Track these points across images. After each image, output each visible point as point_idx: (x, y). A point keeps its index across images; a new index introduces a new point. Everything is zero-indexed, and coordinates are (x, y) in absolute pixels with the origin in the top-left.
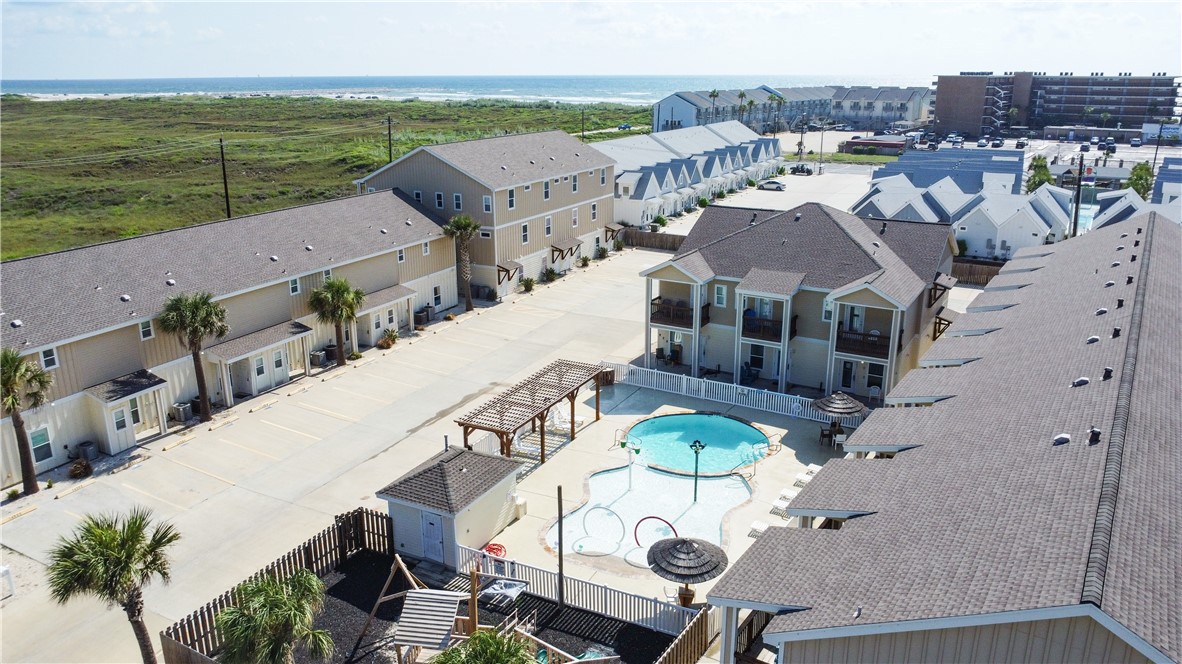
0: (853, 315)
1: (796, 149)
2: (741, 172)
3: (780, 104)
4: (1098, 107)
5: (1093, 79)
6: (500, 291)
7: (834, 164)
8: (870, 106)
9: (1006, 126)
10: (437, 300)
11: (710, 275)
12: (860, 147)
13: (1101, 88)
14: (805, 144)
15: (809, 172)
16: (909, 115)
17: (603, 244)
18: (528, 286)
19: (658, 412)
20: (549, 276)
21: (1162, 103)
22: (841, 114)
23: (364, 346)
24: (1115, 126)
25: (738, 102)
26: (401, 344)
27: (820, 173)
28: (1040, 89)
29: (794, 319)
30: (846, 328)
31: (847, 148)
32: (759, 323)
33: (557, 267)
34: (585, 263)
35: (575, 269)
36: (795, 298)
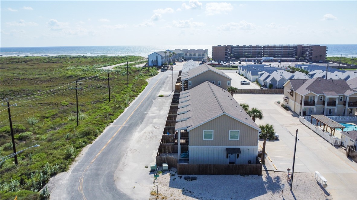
5: (244, 46)
8: (195, 55)
22: (187, 57)
24: (256, 58)
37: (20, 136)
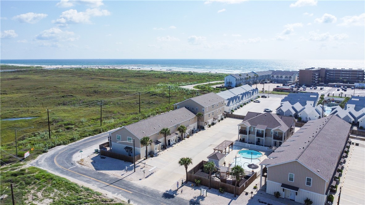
0: (276, 133)
1: (262, 90)
2: (249, 98)
3: (257, 77)
4: (343, 77)
5: (342, 70)
6: (205, 127)
7: (272, 94)
8: (281, 77)
9: (318, 83)
10: (194, 129)
11: (250, 125)
12: (279, 90)
13: (344, 72)
14: (264, 89)
15: (266, 97)
16: (292, 79)
17: (222, 117)
18: (210, 126)
19: (242, 150)
20: (213, 124)
21: (361, 77)
22: (274, 79)
23: (184, 137)
24: (347, 83)
25: (246, 77)
26: (190, 137)
27: (268, 98)
28: (328, 72)
29: (266, 134)
30: (275, 135)
31: (275, 90)
32: (259, 134)
33: (214, 122)
34: (219, 121)
35: (217, 122)
36: (266, 130)
37: (68, 127)
